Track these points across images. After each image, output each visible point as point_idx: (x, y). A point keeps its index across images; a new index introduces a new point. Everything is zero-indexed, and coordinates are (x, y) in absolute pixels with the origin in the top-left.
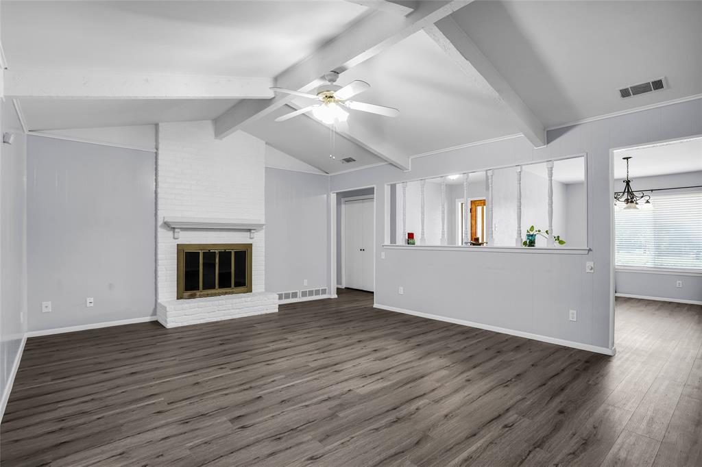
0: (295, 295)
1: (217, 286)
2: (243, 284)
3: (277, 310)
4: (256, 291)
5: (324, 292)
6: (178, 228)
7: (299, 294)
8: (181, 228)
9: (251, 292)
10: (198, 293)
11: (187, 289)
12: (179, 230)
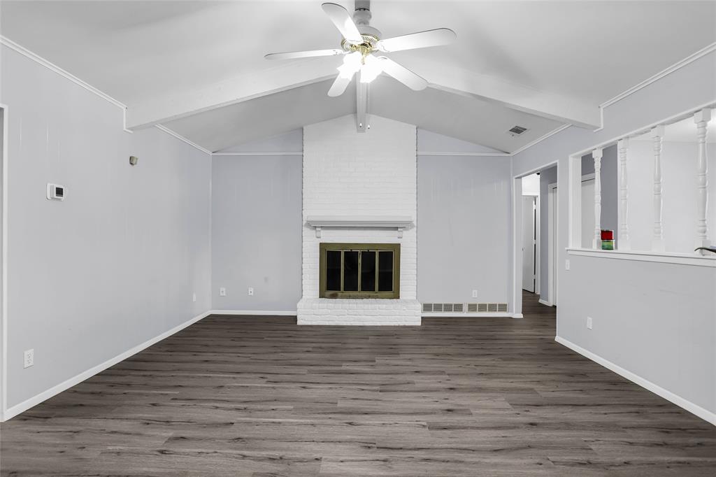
0: (459, 307)
1: (359, 288)
2: (390, 289)
3: (419, 323)
4: (405, 298)
5: (503, 308)
6: (319, 227)
7: (465, 308)
8: (321, 227)
9: (398, 298)
10: (340, 294)
11: (329, 288)
12: (319, 229)
